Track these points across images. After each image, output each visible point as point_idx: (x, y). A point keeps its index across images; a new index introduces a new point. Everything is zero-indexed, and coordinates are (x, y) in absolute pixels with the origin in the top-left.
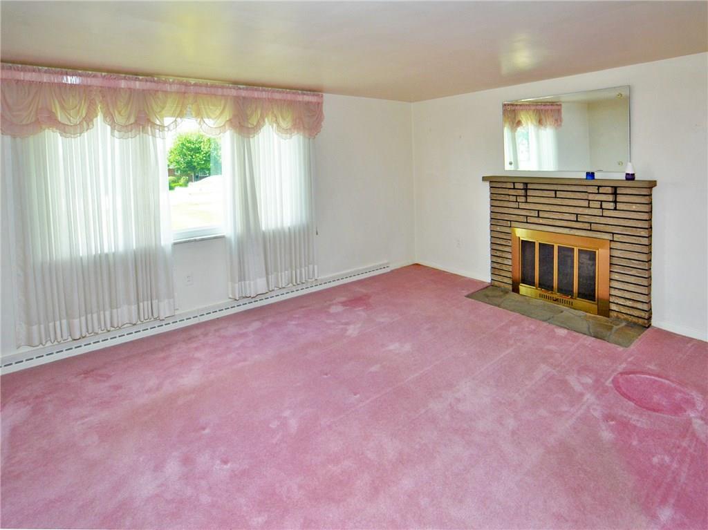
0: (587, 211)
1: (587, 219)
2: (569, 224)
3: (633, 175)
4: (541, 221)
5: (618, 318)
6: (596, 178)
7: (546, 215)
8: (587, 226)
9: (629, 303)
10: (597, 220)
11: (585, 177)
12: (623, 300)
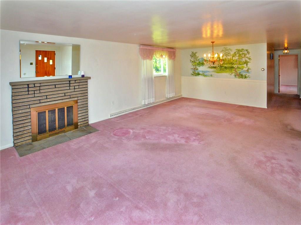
0: (69, 91)
1: (69, 94)
2: (62, 98)
3: (84, 75)
4: (48, 100)
5: (80, 127)
6: (72, 77)
7: (51, 97)
8: (69, 97)
9: (84, 120)
10: (73, 93)
11: (68, 78)
12: (82, 120)
